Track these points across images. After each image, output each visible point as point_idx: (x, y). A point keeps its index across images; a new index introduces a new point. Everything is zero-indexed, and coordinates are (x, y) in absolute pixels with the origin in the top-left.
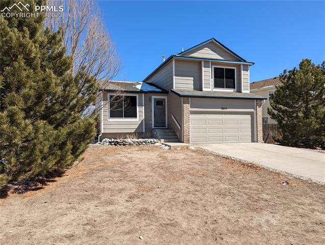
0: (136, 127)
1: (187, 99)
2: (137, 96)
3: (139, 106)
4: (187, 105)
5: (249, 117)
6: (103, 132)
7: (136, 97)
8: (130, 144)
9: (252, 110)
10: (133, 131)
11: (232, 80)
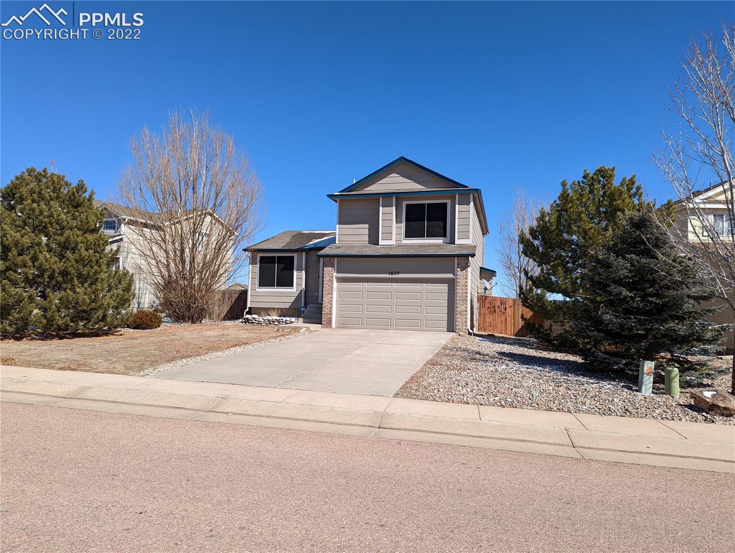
0: (292, 300)
1: (330, 261)
2: (295, 255)
3: (297, 270)
4: (330, 269)
5: (445, 287)
6: (249, 306)
7: (293, 257)
8: (259, 323)
9: (450, 276)
10: (288, 306)
11: (441, 223)
